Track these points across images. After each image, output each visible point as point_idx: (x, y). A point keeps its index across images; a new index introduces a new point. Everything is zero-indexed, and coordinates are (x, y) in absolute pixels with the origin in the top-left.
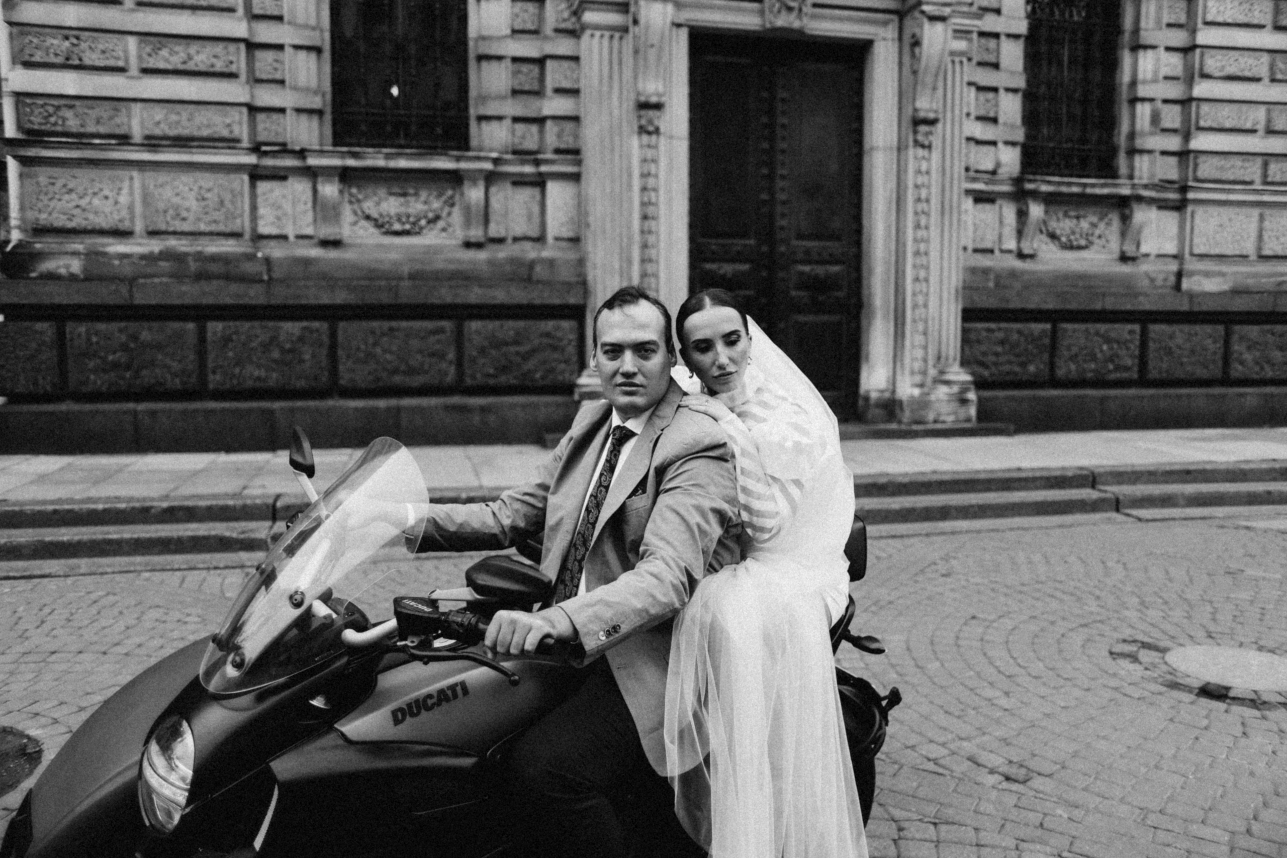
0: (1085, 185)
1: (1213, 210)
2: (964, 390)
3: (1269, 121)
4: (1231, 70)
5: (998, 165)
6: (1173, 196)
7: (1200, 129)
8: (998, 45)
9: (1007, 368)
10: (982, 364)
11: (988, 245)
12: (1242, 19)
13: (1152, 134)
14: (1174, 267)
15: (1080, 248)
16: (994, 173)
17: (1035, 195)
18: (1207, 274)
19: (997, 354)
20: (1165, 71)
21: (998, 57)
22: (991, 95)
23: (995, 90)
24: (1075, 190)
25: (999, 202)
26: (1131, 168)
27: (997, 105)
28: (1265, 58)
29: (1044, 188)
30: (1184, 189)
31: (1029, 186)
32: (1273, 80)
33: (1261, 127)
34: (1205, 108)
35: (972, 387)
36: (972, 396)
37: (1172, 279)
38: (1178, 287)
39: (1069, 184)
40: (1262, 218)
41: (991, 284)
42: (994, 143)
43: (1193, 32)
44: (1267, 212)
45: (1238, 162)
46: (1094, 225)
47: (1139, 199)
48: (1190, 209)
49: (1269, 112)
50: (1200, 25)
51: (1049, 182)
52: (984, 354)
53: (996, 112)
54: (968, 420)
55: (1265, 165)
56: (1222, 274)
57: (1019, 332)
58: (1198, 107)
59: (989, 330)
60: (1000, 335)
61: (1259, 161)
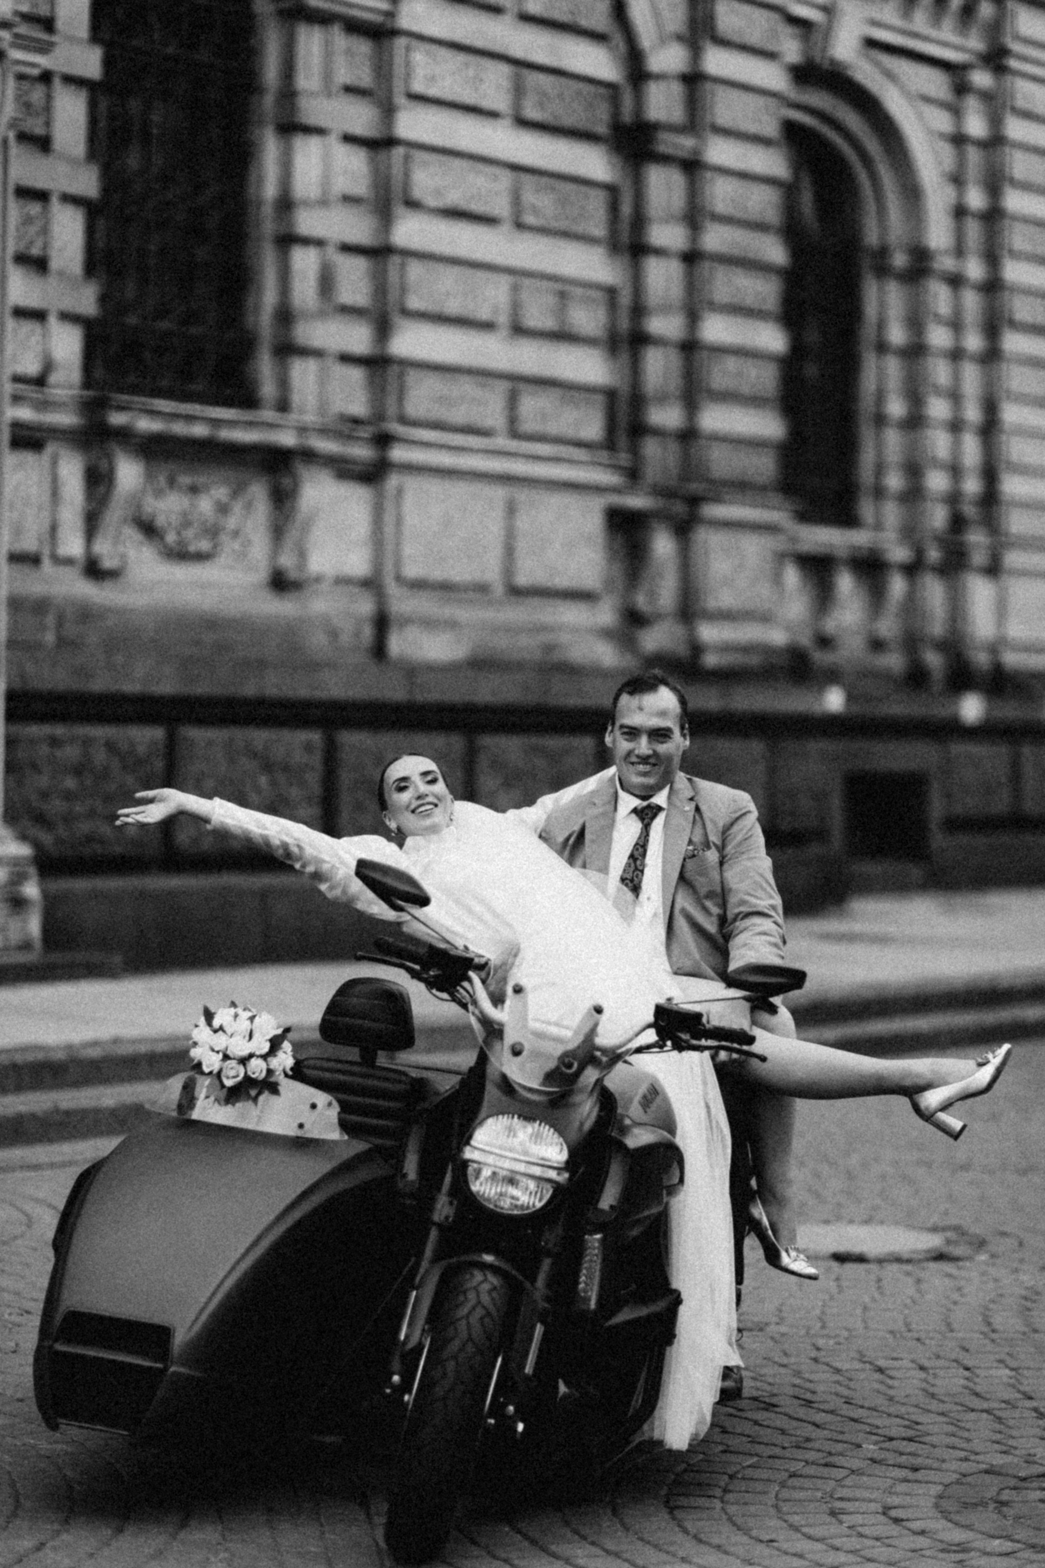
0: (216, 423)
1: (434, 487)
2: (18, 879)
3: (516, 307)
4: (454, 198)
5: (48, 366)
6: (362, 452)
7: (406, 313)
8: (49, 98)
9: (84, 827)
10: (41, 819)
11: (29, 544)
12: (468, 97)
13: (322, 314)
14: (366, 607)
15: (200, 557)
16: (40, 381)
17: (124, 435)
18: (429, 624)
19: (68, 796)
20: (341, 184)
21: (48, 124)
22: (35, 208)
23: (41, 196)
24: (199, 430)
25: (50, 448)
26: (284, 384)
27: (45, 231)
28: (506, 179)
29: (145, 425)
30: (384, 440)
31: (117, 419)
32: (520, 226)
33: (503, 319)
34: (415, 270)
35: (32, 871)
36: (31, 890)
37: (368, 633)
38: (379, 650)
39: (190, 418)
40: (511, 509)
41: (50, 638)
42: (38, 316)
43: (388, 111)
44: (523, 495)
45: (467, 387)
46: (223, 509)
47: (309, 456)
48: (393, 481)
49: (515, 289)
50: (400, 100)
51: (153, 413)
52: (45, 795)
53: (45, 246)
54: (26, 946)
55: (513, 401)
56: (452, 625)
57: (110, 746)
58: (403, 266)
59: (54, 742)
60: (71, 753)
61: (503, 386)
